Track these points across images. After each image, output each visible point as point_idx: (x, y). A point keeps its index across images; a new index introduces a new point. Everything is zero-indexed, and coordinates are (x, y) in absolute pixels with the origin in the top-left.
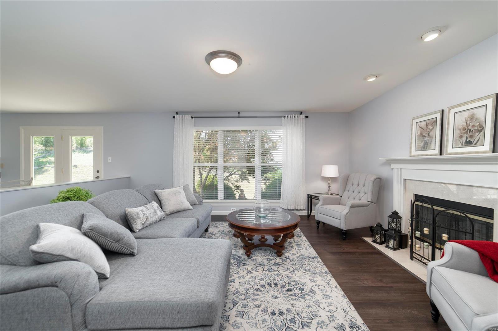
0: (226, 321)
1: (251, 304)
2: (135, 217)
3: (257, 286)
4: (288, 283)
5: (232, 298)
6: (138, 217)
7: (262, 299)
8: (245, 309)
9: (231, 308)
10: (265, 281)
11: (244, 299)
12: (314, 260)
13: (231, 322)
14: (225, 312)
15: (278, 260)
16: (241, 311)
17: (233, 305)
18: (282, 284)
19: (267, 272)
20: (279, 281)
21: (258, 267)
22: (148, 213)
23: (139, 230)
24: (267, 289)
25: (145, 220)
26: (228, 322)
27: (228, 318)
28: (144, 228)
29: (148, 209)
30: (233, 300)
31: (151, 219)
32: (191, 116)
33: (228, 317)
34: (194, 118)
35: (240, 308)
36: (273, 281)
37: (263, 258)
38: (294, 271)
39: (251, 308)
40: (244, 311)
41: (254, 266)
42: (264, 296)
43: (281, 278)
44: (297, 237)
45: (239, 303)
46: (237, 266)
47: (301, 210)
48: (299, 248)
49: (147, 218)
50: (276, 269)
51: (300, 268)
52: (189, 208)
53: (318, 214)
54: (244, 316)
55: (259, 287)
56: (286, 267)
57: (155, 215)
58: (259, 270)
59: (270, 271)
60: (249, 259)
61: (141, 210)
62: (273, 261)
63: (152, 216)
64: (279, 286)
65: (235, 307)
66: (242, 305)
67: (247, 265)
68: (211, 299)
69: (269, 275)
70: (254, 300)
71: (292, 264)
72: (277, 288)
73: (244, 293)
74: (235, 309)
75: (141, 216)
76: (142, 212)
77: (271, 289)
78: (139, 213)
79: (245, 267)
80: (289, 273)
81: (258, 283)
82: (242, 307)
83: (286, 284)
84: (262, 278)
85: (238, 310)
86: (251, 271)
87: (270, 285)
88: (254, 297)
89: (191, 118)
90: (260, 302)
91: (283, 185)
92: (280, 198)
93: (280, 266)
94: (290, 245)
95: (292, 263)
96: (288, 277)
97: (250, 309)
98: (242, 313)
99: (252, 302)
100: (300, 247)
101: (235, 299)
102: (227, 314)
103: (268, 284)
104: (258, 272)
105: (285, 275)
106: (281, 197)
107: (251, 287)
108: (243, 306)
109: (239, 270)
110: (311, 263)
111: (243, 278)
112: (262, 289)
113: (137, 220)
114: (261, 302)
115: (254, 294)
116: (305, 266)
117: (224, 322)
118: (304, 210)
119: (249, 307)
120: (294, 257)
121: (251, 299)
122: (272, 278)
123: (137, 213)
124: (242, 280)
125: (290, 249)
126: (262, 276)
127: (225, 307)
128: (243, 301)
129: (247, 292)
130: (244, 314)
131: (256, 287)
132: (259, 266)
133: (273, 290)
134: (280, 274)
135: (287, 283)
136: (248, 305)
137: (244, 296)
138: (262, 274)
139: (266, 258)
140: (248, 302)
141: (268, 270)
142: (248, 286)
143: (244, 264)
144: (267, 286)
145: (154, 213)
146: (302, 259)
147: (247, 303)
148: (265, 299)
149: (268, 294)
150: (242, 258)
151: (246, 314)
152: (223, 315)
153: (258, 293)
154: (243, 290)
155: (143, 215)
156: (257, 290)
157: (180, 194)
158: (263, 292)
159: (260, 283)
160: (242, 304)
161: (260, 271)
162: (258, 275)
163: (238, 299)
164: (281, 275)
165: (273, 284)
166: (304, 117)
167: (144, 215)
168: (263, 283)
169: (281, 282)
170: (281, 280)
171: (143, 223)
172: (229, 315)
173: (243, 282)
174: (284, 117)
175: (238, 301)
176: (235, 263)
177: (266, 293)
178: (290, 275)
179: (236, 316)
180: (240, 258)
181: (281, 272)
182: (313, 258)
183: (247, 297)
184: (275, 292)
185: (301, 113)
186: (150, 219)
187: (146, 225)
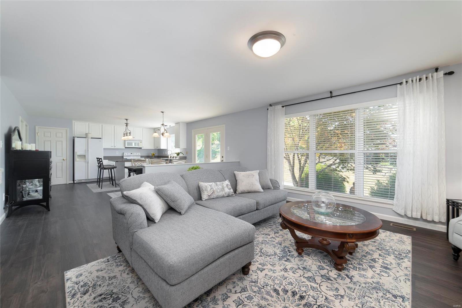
0: (223, 299)
1: (257, 300)
2: (204, 189)
3: (280, 287)
4: (319, 306)
5: (246, 284)
6: (206, 190)
7: (271, 302)
8: (247, 301)
9: (237, 292)
10: (293, 287)
11: (255, 292)
12: (394, 299)
13: (225, 303)
14: (229, 292)
15: (333, 273)
16: (242, 300)
17: (242, 290)
18: (310, 302)
19: (305, 280)
20: (310, 296)
21: (300, 269)
22: (215, 188)
23: (206, 200)
24: (286, 296)
25: (211, 193)
26: (224, 301)
27: (227, 299)
28: (210, 199)
29: (217, 186)
30: (245, 287)
31: (218, 193)
32: (282, 106)
33: (227, 297)
34: (284, 107)
35: (244, 296)
36: (301, 292)
37: (314, 263)
38: (342, 297)
39: (253, 303)
40: (244, 302)
41: (296, 267)
42: (277, 301)
43: (315, 294)
44: (394, 257)
45: (247, 292)
46: (279, 258)
47: (433, 222)
48: (382, 273)
49: (213, 192)
50: (319, 282)
51: (357, 298)
52: (259, 191)
53: (453, 234)
54: (239, 306)
55: (280, 290)
56: (336, 285)
57: (222, 191)
58: (298, 272)
59: (311, 280)
60: (298, 256)
61: (210, 185)
62: (323, 272)
63: (219, 191)
64: (304, 302)
65: (241, 293)
66: (247, 295)
67: (290, 262)
68: (173, 263)
69: (304, 283)
70: (263, 298)
71: (348, 288)
72: (299, 302)
73: (260, 286)
74: (239, 295)
75: (209, 189)
76: (210, 186)
77: (291, 299)
78: (208, 187)
79: (286, 262)
80: (334, 295)
81: (284, 284)
82: (245, 297)
83: (314, 305)
84: (293, 282)
85: (240, 298)
86: (288, 270)
87: (294, 294)
88: (265, 296)
89: (282, 108)
90: (266, 303)
91: (398, 180)
92: (394, 198)
93: (329, 281)
94: (370, 263)
95: (351, 285)
96: (326, 298)
97: (250, 304)
98: (242, 302)
99: (259, 299)
100: (386, 272)
101: (248, 287)
102: (229, 294)
103: (293, 292)
104: (295, 274)
105: (324, 294)
106: (395, 196)
107: (273, 285)
108: (248, 297)
109: (277, 263)
110: (384, 300)
111: (274, 273)
112: (281, 293)
113: (205, 192)
114: (268, 304)
115: (268, 293)
116: (369, 299)
117: (220, 299)
118: (440, 223)
119: (252, 301)
120: (362, 280)
121: (261, 295)
122: (303, 289)
123: (206, 186)
124: (270, 273)
125: (365, 267)
126: (295, 281)
127: (233, 288)
128: (251, 293)
129: (264, 287)
130: (242, 304)
131: (277, 288)
132: (302, 269)
133: (292, 301)
134: (319, 289)
135: (318, 304)
136: (253, 299)
137: (257, 288)
138: (297, 278)
139: (319, 264)
140: (256, 296)
141: (308, 278)
142: (270, 282)
143: (288, 259)
144: (290, 293)
145: (221, 189)
146: (374, 288)
147: (254, 297)
148: (274, 304)
149: (282, 302)
150: (292, 253)
151: (243, 305)
152: (226, 293)
153: (274, 294)
154: (262, 283)
155: (210, 189)
156: (276, 290)
157: (253, 177)
158: (278, 296)
159: (285, 286)
160: (249, 294)
161: (298, 275)
162: (291, 277)
163: (250, 288)
164: (319, 291)
165: (298, 295)
166: (442, 75)
167: (212, 189)
168: (289, 288)
169: (311, 299)
170: (313, 297)
171: (209, 195)
172: (230, 297)
173: (269, 276)
174: (401, 84)
175: (248, 290)
176: (279, 255)
177: (281, 300)
178: (333, 299)
179: (234, 301)
180: (290, 252)
181: (324, 288)
182: (395, 296)
183: (259, 292)
184: (291, 305)
185: (437, 70)
186: (216, 193)
187: (212, 197)
